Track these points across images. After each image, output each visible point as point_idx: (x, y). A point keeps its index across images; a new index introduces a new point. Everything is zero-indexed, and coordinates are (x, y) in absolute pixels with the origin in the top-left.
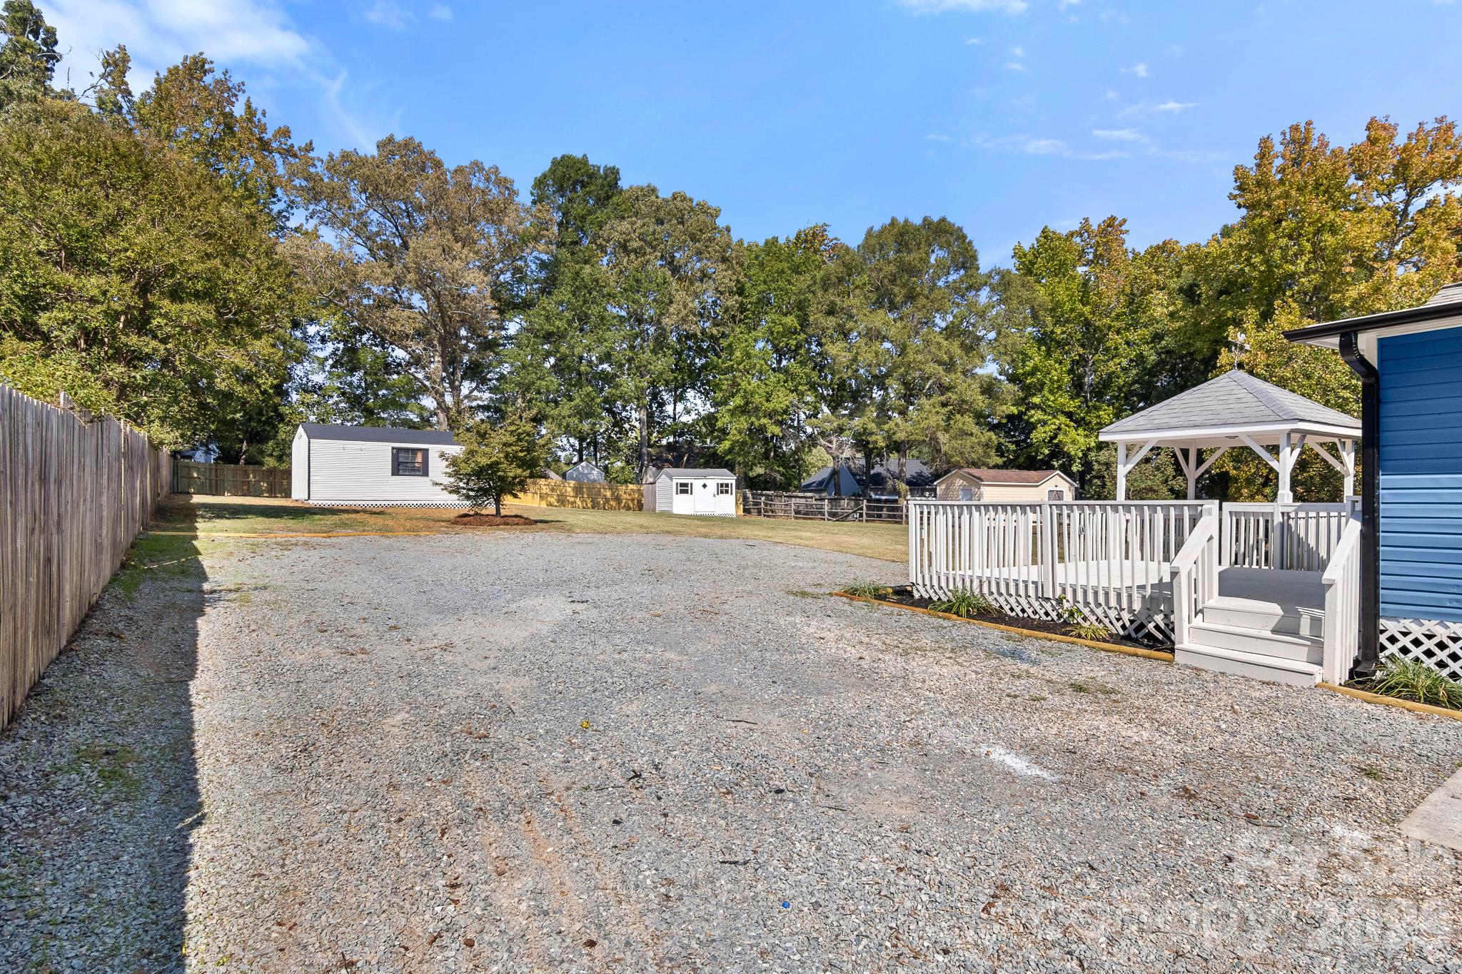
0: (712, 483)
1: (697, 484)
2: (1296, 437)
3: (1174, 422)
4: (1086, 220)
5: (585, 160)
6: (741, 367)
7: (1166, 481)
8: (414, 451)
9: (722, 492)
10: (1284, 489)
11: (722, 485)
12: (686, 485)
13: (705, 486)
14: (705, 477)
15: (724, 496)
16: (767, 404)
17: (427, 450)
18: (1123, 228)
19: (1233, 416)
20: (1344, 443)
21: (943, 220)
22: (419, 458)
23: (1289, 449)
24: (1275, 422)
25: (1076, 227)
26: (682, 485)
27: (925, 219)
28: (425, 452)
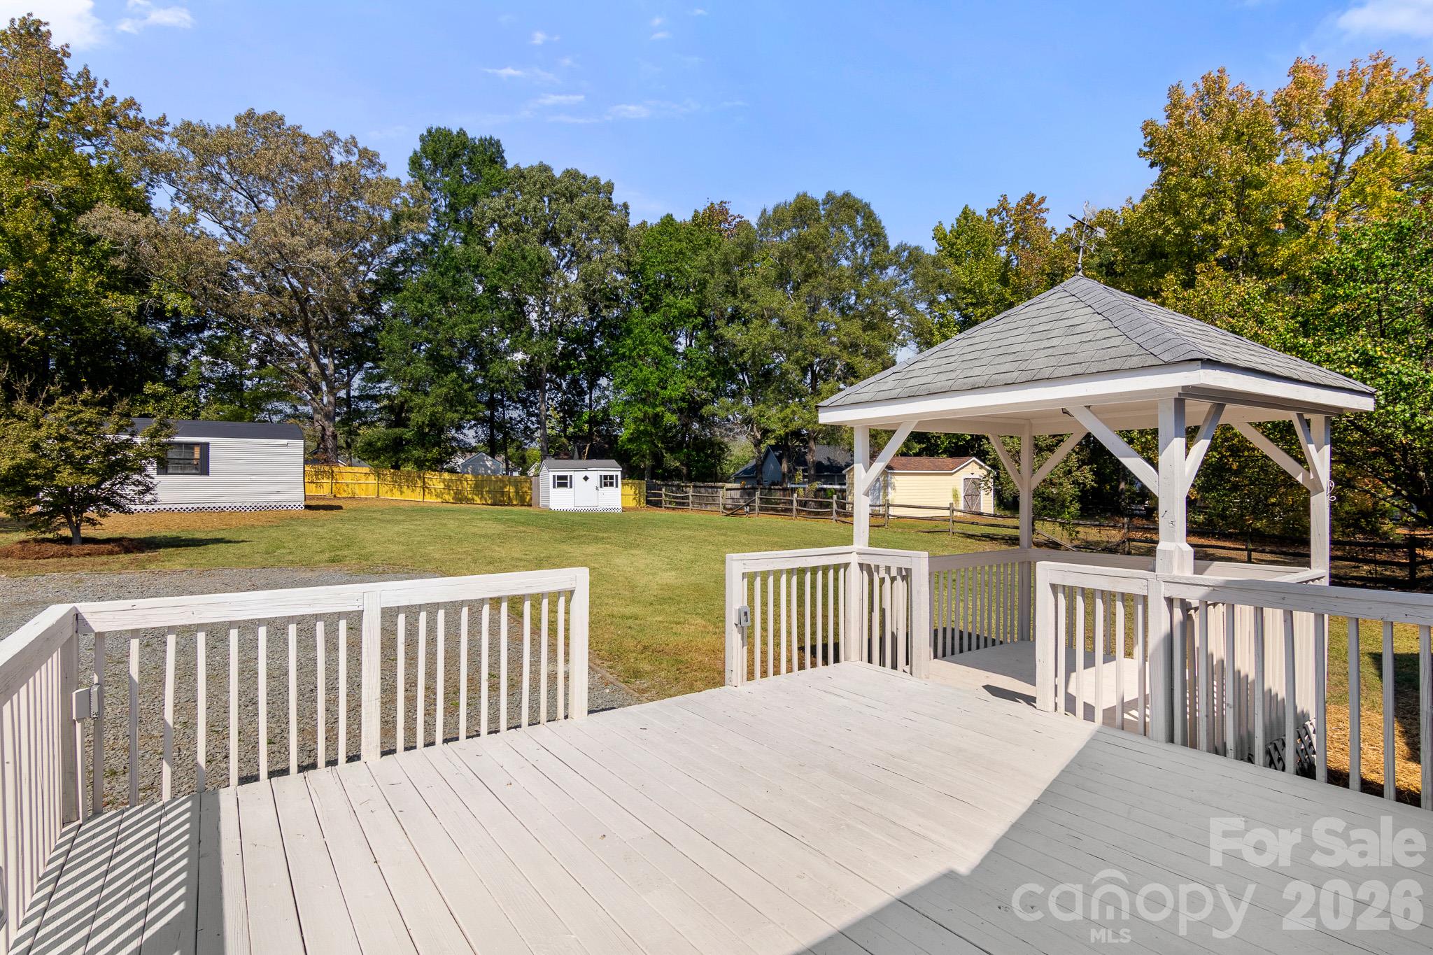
0: (594, 476)
1: (577, 476)
2: (1197, 410)
3: (941, 382)
4: (1005, 197)
5: (462, 133)
6: (634, 353)
7: (1070, 472)
8: (190, 446)
9: (606, 485)
10: (1171, 539)
11: (606, 477)
12: (565, 478)
13: (586, 478)
14: (586, 469)
15: (608, 489)
16: (662, 392)
17: (207, 444)
18: (1043, 206)
19: (1053, 361)
20: (1308, 422)
21: (847, 195)
22: (197, 453)
23: (1180, 443)
24: (1144, 369)
25: (995, 205)
26: (560, 478)
27: (829, 194)
28: (205, 447)
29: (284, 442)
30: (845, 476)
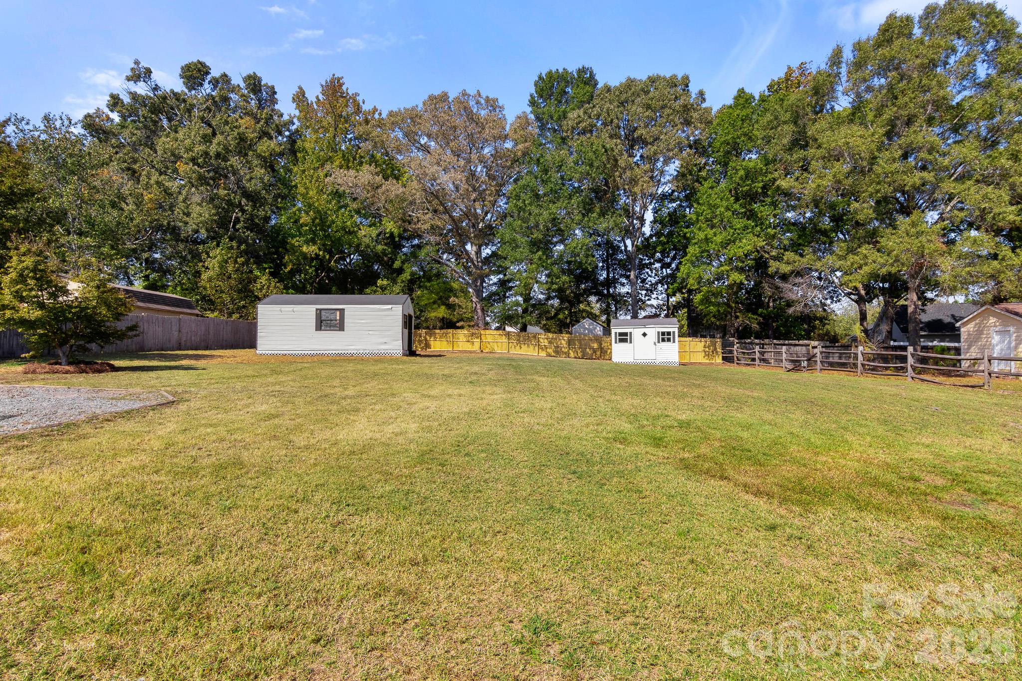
0: (653, 332)
1: (637, 333)
8: (333, 311)
9: (663, 340)
11: (663, 334)
12: (626, 334)
13: (644, 335)
14: (645, 326)
15: (666, 344)
22: (337, 316)
26: (621, 334)
28: (342, 311)
29: (390, 306)
30: (958, 329)
